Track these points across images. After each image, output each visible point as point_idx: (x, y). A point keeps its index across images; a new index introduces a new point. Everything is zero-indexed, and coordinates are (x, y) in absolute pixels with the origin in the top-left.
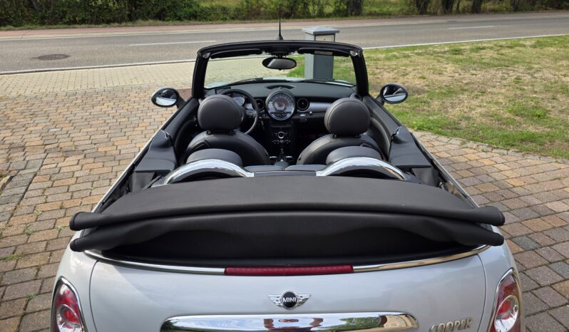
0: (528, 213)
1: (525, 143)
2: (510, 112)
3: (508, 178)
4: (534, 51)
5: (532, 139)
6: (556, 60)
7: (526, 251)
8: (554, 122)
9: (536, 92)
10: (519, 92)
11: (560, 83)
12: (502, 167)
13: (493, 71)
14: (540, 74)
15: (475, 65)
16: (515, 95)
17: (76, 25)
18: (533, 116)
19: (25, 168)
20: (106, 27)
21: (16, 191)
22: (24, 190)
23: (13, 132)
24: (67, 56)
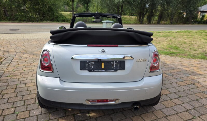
1: (172, 54)
2: (167, 47)
3: (166, 61)
4: (176, 34)
5: (173, 53)
6: (183, 36)
8: (181, 50)
9: (176, 43)
10: (170, 43)
11: (183, 41)
12: (164, 59)
13: (163, 38)
14: (178, 39)
17: (22, 22)
18: (174, 48)
19: (10, 57)
20: (32, 23)
21: (8, 61)
22: (10, 61)
23: (4, 48)
24: (19, 30)
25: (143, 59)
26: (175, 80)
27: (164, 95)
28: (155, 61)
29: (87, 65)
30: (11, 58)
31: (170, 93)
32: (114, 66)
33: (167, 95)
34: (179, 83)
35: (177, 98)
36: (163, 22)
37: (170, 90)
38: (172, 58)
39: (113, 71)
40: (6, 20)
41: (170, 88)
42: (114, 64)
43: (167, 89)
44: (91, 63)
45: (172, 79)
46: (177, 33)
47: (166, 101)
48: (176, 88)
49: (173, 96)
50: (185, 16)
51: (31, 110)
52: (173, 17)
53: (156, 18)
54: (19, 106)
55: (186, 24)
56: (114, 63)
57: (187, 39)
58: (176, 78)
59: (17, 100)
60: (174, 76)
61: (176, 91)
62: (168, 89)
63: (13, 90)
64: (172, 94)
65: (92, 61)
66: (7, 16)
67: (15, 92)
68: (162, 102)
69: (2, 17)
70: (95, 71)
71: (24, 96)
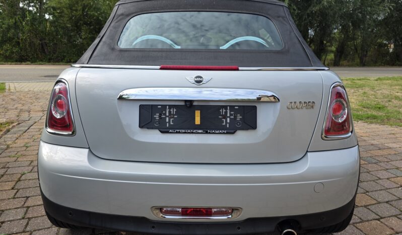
0: (372, 147)
1: (371, 119)
2: (359, 106)
4: (376, 82)
5: (375, 117)
6: (391, 86)
7: (369, 163)
8: (391, 111)
9: (377, 98)
10: (365, 98)
11: (394, 95)
14: (381, 91)
16: (363, 99)
18: (376, 108)
21: (21, 129)
22: (26, 128)
25: (305, 103)
26: (384, 172)
27: (362, 206)
29: (157, 116)
30: (31, 122)
31: (375, 202)
33: (369, 207)
34: (396, 180)
35: (395, 216)
36: (345, 62)
37: (375, 195)
38: (373, 126)
41: (376, 191)
43: (368, 192)
44: (168, 111)
45: (376, 169)
46: (377, 80)
47: (368, 221)
48: (388, 190)
49: (384, 210)
50: (391, 50)
52: (367, 52)
53: (331, 56)
56: (228, 111)
57: (400, 91)
58: (387, 168)
59: (11, 207)
60: (382, 164)
61: (390, 198)
62: (370, 194)
63: (11, 184)
64: (382, 205)
65: (171, 107)
66: (46, 54)
67: (13, 189)
68: (356, 223)
69: (37, 55)
70: (177, 132)
71: (29, 198)
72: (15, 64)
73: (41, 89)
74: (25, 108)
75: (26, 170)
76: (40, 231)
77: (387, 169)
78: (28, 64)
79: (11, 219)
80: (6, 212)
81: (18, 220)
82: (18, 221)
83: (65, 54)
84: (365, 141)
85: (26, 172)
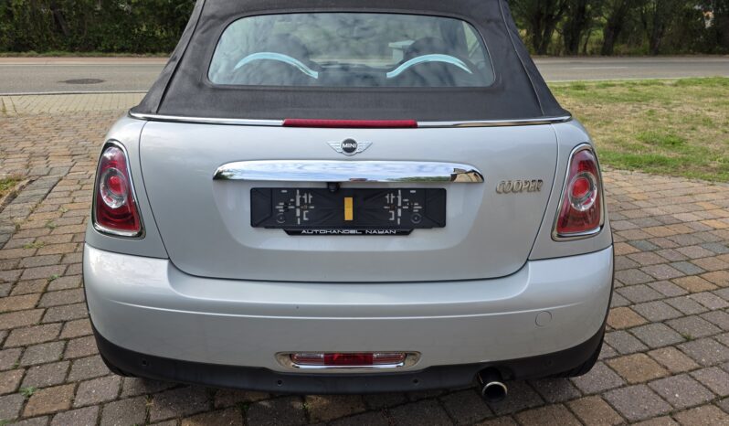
0: (650, 221)
1: (655, 165)
2: (638, 139)
3: (629, 193)
4: (674, 89)
5: (663, 162)
6: (700, 96)
7: (643, 251)
8: (692, 149)
9: (671, 123)
10: (651, 123)
11: (702, 117)
12: (623, 184)
13: (622, 105)
14: (680, 109)
15: (601, 100)
16: (647, 126)
17: (114, 54)
18: (666, 143)
19: (48, 175)
20: (150, 56)
21: (36, 192)
22: (46, 191)
23: (34, 143)
24: (102, 81)
25: (526, 182)
26: (665, 268)
27: (621, 329)
28: (583, 192)
29: (280, 207)
30: (53, 178)
31: (644, 321)
32: (399, 211)
33: (632, 331)
34: (684, 281)
35: (674, 345)
36: (622, 47)
37: (645, 309)
38: (658, 179)
39: (392, 234)
40: (60, 50)
41: (647, 302)
42: (399, 204)
43: (634, 304)
44: (298, 197)
45: (652, 262)
46: (676, 85)
47: (628, 354)
48: (668, 301)
49: (658, 335)
50: (708, 24)
51: (83, 381)
52: (664, 28)
53: (598, 34)
54: (41, 365)
55: (714, 53)
56: (399, 197)
58: (672, 259)
59: (38, 340)
60: (663, 253)
61: (670, 313)
62: (636, 307)
63: (33, 299)
64: (654, 326)
65: (303, 191)
66: (64, 35)
67: (36, 307)
68: (609, 358)
69: (48, 36)
70: (314, 234)
71: (68, 324)
72: (8, 56)
73: (63, 108)
74: (39, 149)
75: (56, 272)
76: (93, 381)
77: (672, 262)
78: (32, 56)
79: (41, 361)
80: (31, 349)
81: (52, 362)
82: (54, 364)
83: (101, 35)
84: (640, 208)
85: (56, 276)
